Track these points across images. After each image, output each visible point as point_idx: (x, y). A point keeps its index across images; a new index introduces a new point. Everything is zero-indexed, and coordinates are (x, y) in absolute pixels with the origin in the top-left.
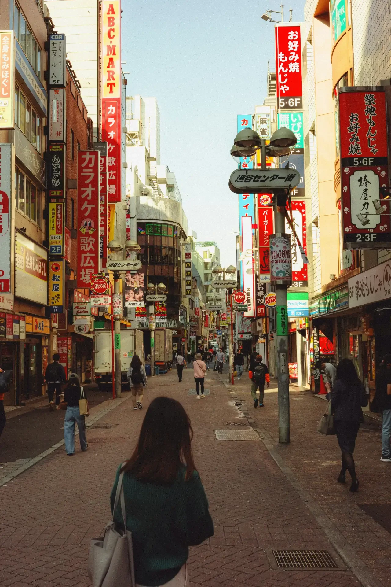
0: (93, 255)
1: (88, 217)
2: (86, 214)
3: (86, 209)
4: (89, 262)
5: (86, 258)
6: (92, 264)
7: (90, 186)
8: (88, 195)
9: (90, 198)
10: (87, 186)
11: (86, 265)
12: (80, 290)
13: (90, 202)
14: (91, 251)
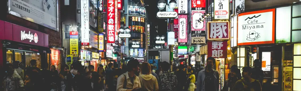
0: (113, 31)
1: (111, 18)
2: (110, 17)
3: (110, 15)
4: (112, 34)
5: (110, 33)
6: (113, 35)
7: (112, 7)
8: (111, 10)
9: (112, 11)
10: (110, 7)
11: (111, 35)
12: (108, 43)
13: (112, 13)
14: (112, 30)
